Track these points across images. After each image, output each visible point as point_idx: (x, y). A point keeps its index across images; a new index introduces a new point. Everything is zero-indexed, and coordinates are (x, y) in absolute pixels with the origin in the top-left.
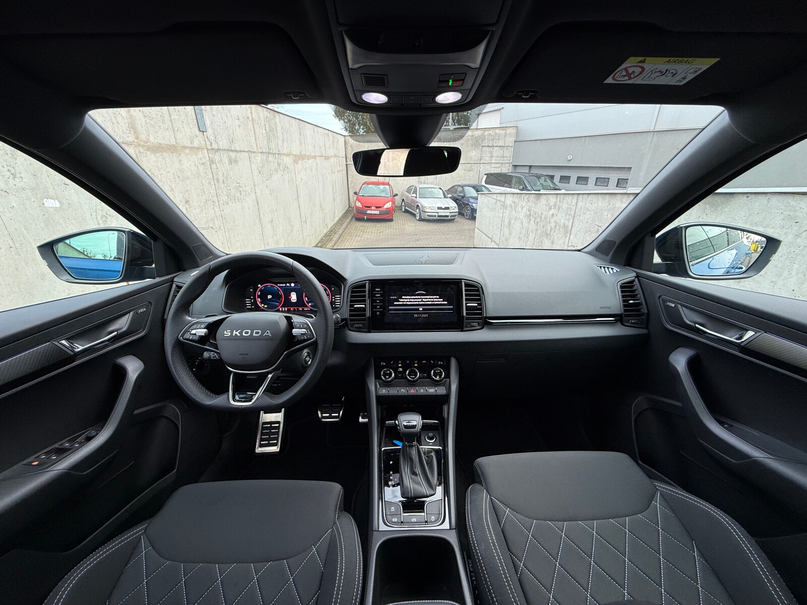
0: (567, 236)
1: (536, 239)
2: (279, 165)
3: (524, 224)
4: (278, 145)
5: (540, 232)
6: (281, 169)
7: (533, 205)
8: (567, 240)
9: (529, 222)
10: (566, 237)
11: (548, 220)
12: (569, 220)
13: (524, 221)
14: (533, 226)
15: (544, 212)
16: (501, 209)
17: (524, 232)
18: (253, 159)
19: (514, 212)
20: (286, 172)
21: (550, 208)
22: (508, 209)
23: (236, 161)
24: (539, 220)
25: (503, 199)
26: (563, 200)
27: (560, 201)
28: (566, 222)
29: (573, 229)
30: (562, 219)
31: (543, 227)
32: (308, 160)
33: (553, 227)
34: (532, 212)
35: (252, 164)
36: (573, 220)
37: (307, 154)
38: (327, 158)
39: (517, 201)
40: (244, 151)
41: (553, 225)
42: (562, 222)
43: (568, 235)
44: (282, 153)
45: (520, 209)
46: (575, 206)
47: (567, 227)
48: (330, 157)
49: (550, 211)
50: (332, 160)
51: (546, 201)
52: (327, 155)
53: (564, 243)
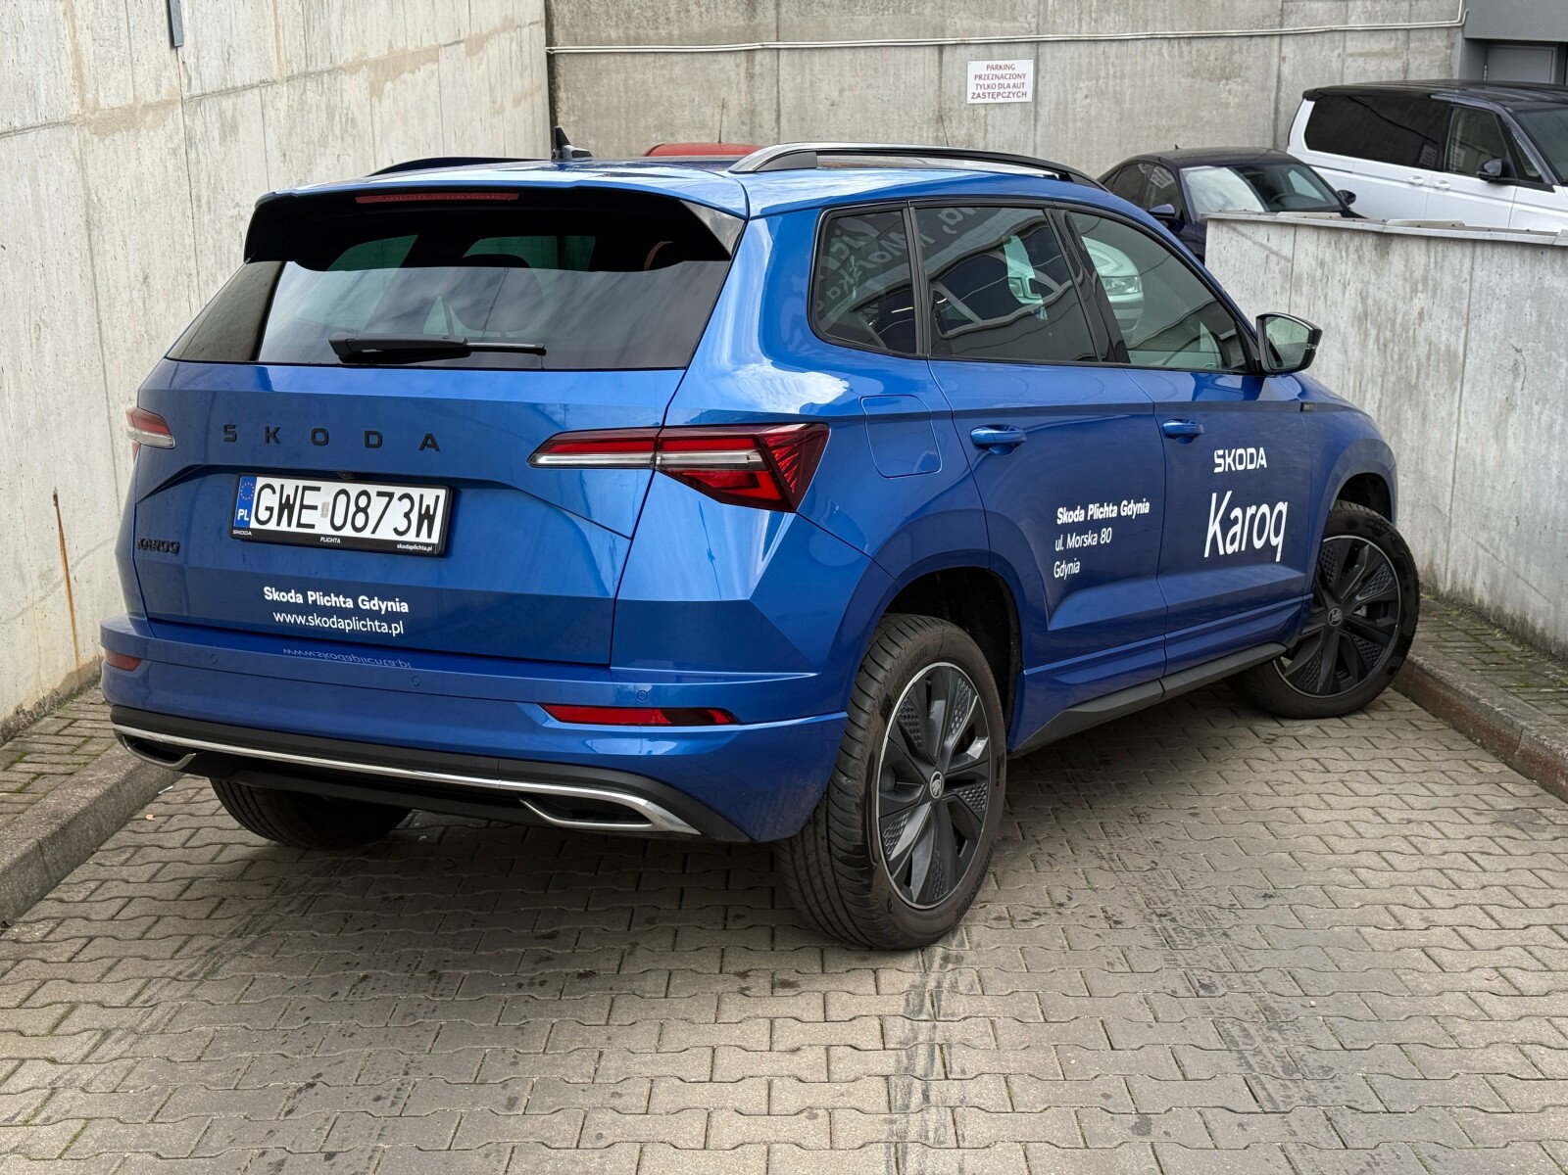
0: (1455, 389)
1: (1383, 411)
2: (331, 116)
3: (1350, 354)
4: (329, 32)
5: (1393, 379)
6: (337, 130)
7: (1373, 277)
8: (1457, 405)
9: (1363, 345)
10: (1453, 394)
11: (1411, 333)
12: (1458, 329)
13: (1351, 340)
14: (1373, 361)
15: (1400, 304)
16: (1282, 287)
17: (1351, 384)
18: (270, 112)
19: (1320, 305)
20: (350, 140)
21: (1414, 291)
22: (1305, 290)
23: (234, 128)
24: (1388, 334)
25: (1286, 249)
26: (1443, 260)
27: (1436, 262)
28: (1453, 339)
29: (1467, 361)
30: (1441, 329)
31: (1400, 359)
32: (413, 73)
33: (1423, 358)
34: (1370, 302)
35: (267, 128)
36: (1467, 331)
37: (411, 48)
38: (476, 45)
39: (1328, 257)
40: (252, 87)
41: (1422, 350)
42: (1444, 338)
43: (1459, 384)
44: (339, 64)
45: (1338, 289)
46: (1467, 284)
47: (1456, 356)
48: (489, 36)
49: (1416, 301)
50: (492, 50)
51: (1403, 263)
52: (476, 30)
53: (1450, 414)
